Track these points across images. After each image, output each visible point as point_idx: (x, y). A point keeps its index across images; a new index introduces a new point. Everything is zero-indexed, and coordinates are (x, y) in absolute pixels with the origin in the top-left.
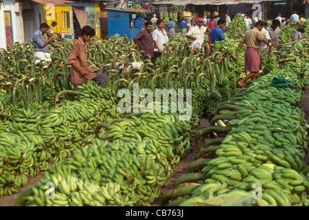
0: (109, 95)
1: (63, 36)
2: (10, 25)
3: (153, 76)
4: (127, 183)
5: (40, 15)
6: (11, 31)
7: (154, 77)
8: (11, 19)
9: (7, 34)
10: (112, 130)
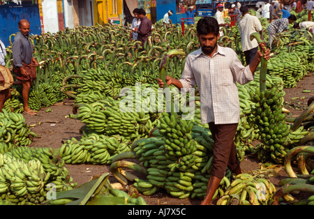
0: (109, 77)
1: (112, 21)
2: (62, 12)
3: (155, 59)
4: (53, 162)
5: (91, 2)
6: (64, 17)
7: (155, 61)
8: (63, 6)
9: (59, 21)
10: (82, 110)
